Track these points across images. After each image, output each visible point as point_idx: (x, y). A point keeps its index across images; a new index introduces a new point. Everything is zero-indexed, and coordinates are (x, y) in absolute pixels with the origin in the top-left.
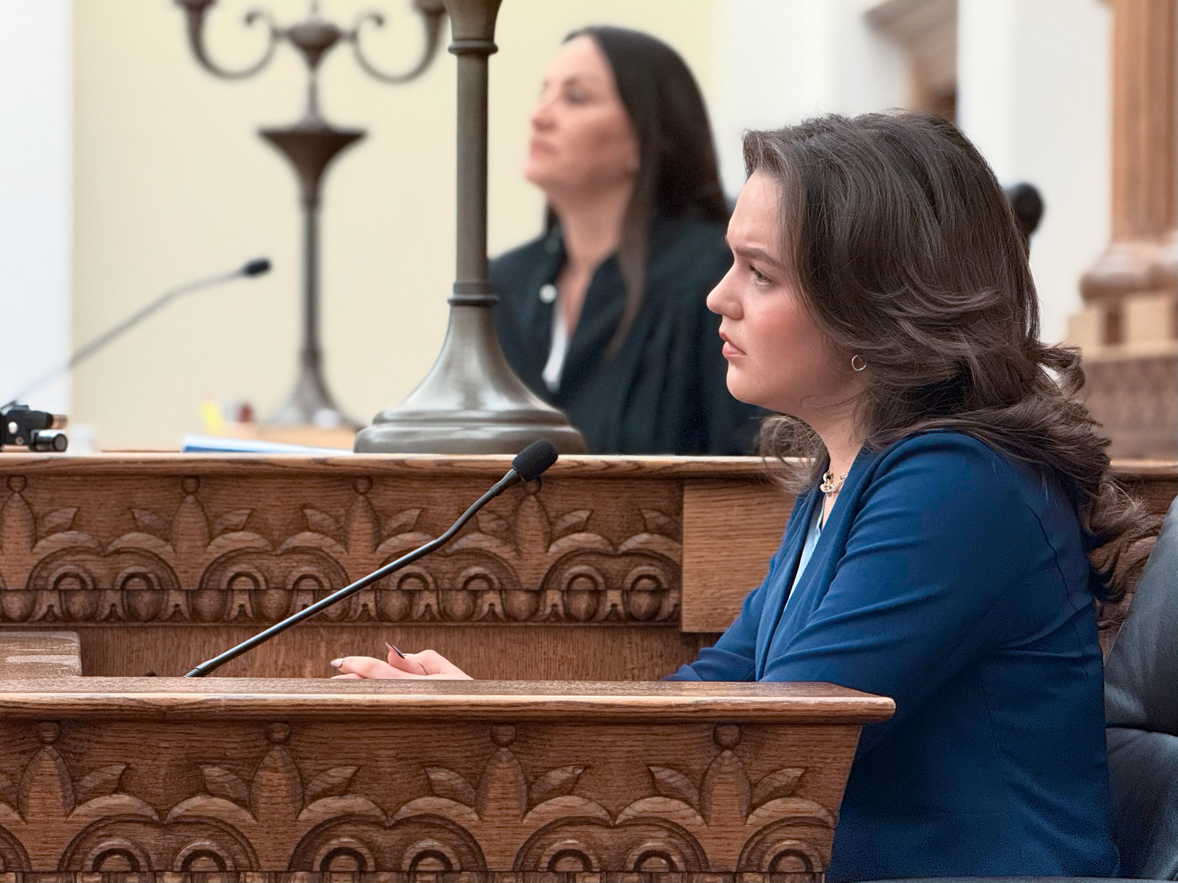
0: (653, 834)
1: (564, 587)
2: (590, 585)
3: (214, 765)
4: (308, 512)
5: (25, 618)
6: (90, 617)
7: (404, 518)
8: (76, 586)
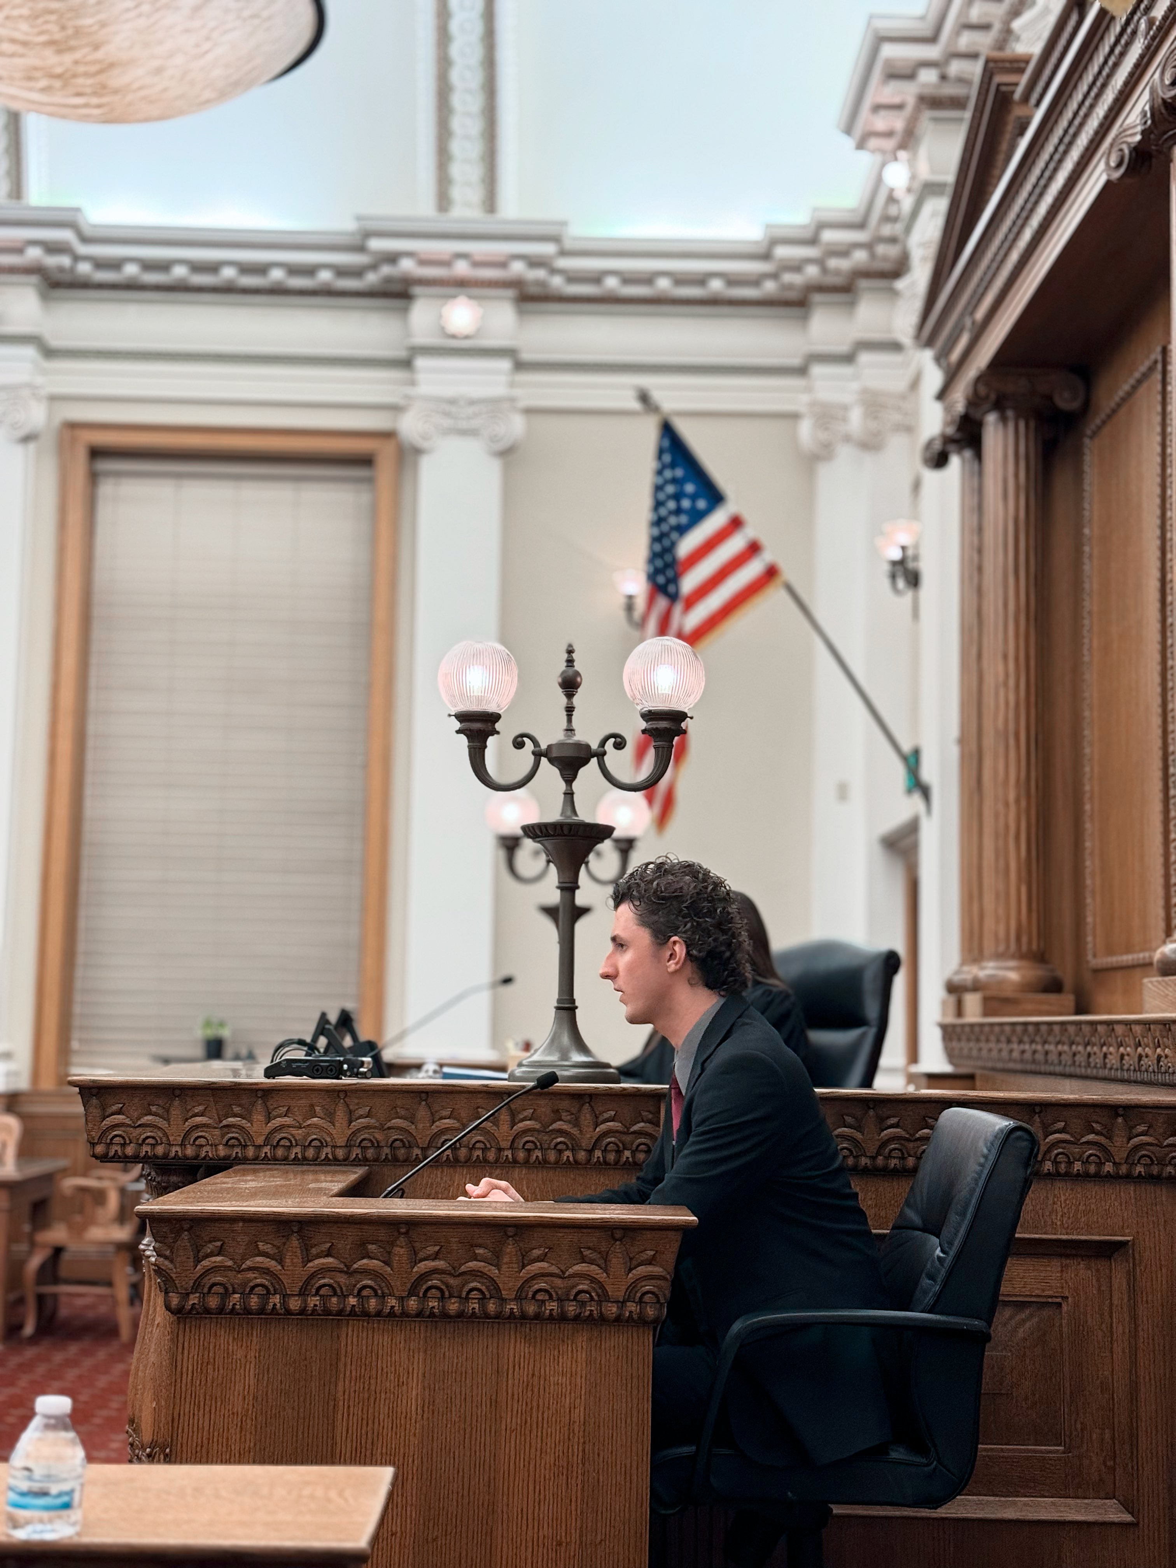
0: (583, 1282)
1: (603, 1148)
2: (615, 1148)
3: (373, 1244)
4: (480, 1110)
5: (345, 1160)
6: (376, 1160)
7: (526, 1113)
8: (369, 1145)
